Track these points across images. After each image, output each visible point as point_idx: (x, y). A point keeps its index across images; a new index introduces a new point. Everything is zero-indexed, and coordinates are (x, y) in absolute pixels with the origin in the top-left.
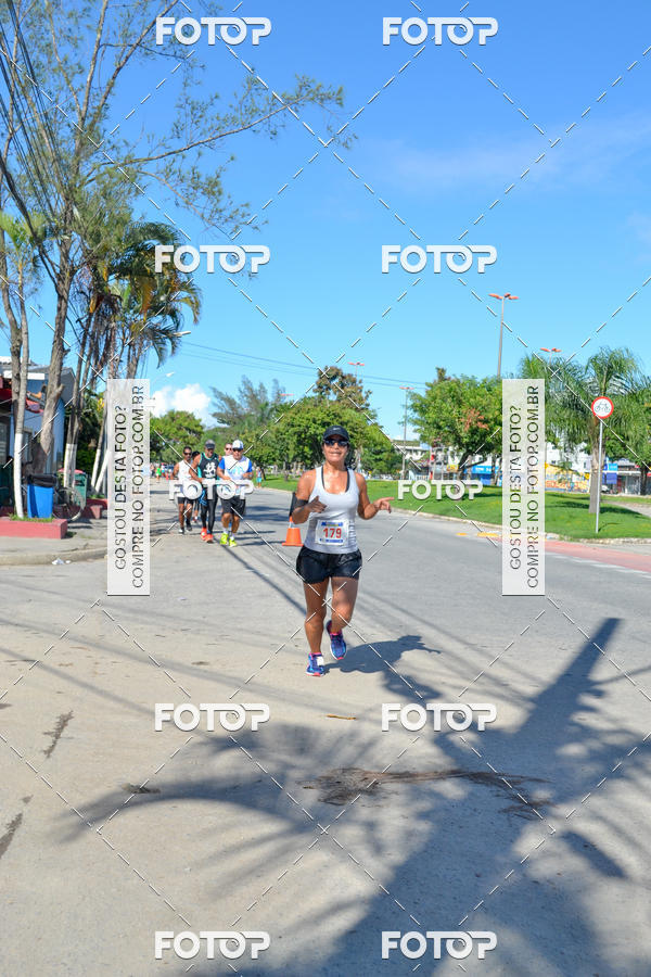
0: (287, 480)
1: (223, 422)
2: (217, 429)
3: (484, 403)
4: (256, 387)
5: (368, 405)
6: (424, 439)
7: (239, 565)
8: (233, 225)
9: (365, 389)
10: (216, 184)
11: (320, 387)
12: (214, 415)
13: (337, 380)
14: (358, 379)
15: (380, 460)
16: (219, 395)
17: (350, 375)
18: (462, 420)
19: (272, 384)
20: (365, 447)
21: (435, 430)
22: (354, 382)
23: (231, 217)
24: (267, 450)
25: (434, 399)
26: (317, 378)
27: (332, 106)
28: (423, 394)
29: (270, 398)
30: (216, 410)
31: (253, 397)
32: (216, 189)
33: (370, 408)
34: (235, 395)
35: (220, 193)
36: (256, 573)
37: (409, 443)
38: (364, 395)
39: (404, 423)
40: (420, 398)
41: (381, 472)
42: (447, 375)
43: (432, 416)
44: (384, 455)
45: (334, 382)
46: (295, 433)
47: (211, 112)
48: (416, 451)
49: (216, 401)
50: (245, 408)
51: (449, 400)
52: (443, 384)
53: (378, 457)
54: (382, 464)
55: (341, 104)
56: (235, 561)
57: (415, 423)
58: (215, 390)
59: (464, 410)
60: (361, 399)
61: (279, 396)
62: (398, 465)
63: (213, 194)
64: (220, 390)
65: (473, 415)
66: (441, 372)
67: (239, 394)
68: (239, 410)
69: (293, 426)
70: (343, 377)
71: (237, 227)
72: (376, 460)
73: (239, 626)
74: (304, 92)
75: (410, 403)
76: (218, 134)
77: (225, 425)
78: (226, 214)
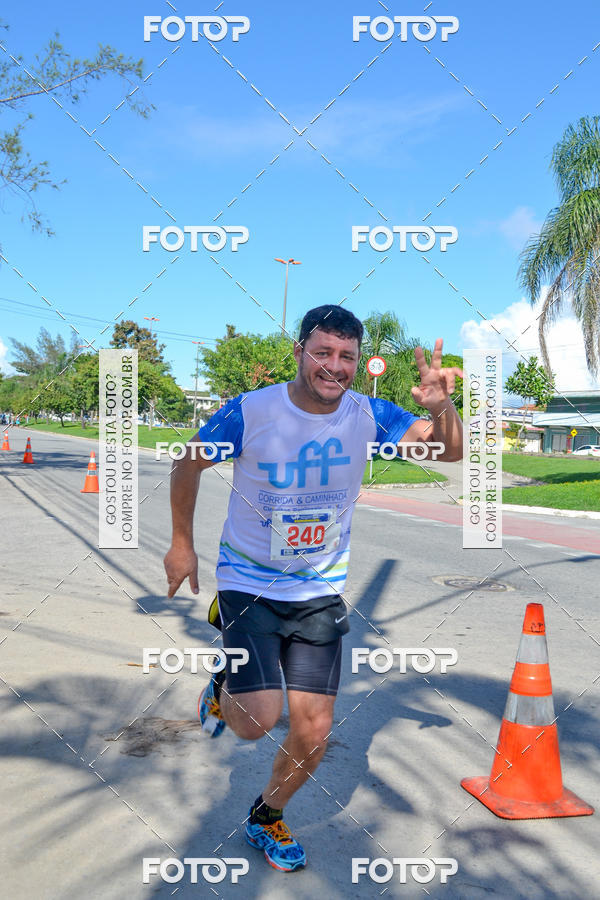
0: (85, 428)
1: (22, 371)
2: (15, 378)
3: (271, 358)
4: (54, 338)
5: (162, 358)
6: (213, 390)
7: (40, 512)
8: (31, 183)
9: (158, 344)
10: (15, 142)
11: (117, 340)
12: (14, 364)
13: (133, 334)
14: (153, 333)
15: (173, 409)
16: (18, 346)
17: (145, 330)
18: (250, 375)
19: (71, 336)
20: (158, 396)
21: (225, 383)
22: (149, 336)
23: (30, 175)
24: (65, 399)
25: (224, 354)
26: (114, 332)
27: (132, 76)
28: (214, 349)
29: (68, 348)
30: (15, 360)
31: (51, 349)
32: (15, 147)
33: (164, 361)
34: (34, 346)
35: (18, 151)
36: (57, 520)
37: (200, 394)
38: (158, 348)
39: (196, 376)
40: (212, 353)
41: (174, 420)
42: (236, 332)
43: (223, 369)
44: (177, 405)
45: (129, 336)
46: (93, 383)
47: (12, 73)
48: (206, 401)
49: (15, 351)
50: (43, 358)
51: (238, 356)
52: (232, 339)
53: (171, 406)
54: (175, 413)
55: (141, 76)
56: (36, 508)
57: (207, 376)
58: (13, 341)
59: (251, 365)
60: (155, 352)
61: (76, 348)
62: (189, 414)
63: (12, 151)
64: (19, 341)
65: (260, 369)
66: (231, 329)
67: (37, 344)
68: (38, 360)
69: (90, 376)
70: (139, 331)
71: (36, 185)
72: (169, 409)
73: (39, 575)
74: (105, 61)
75: (202, 357)
76: (19, 94)
77: (24, 374)
78: (26, 171)
